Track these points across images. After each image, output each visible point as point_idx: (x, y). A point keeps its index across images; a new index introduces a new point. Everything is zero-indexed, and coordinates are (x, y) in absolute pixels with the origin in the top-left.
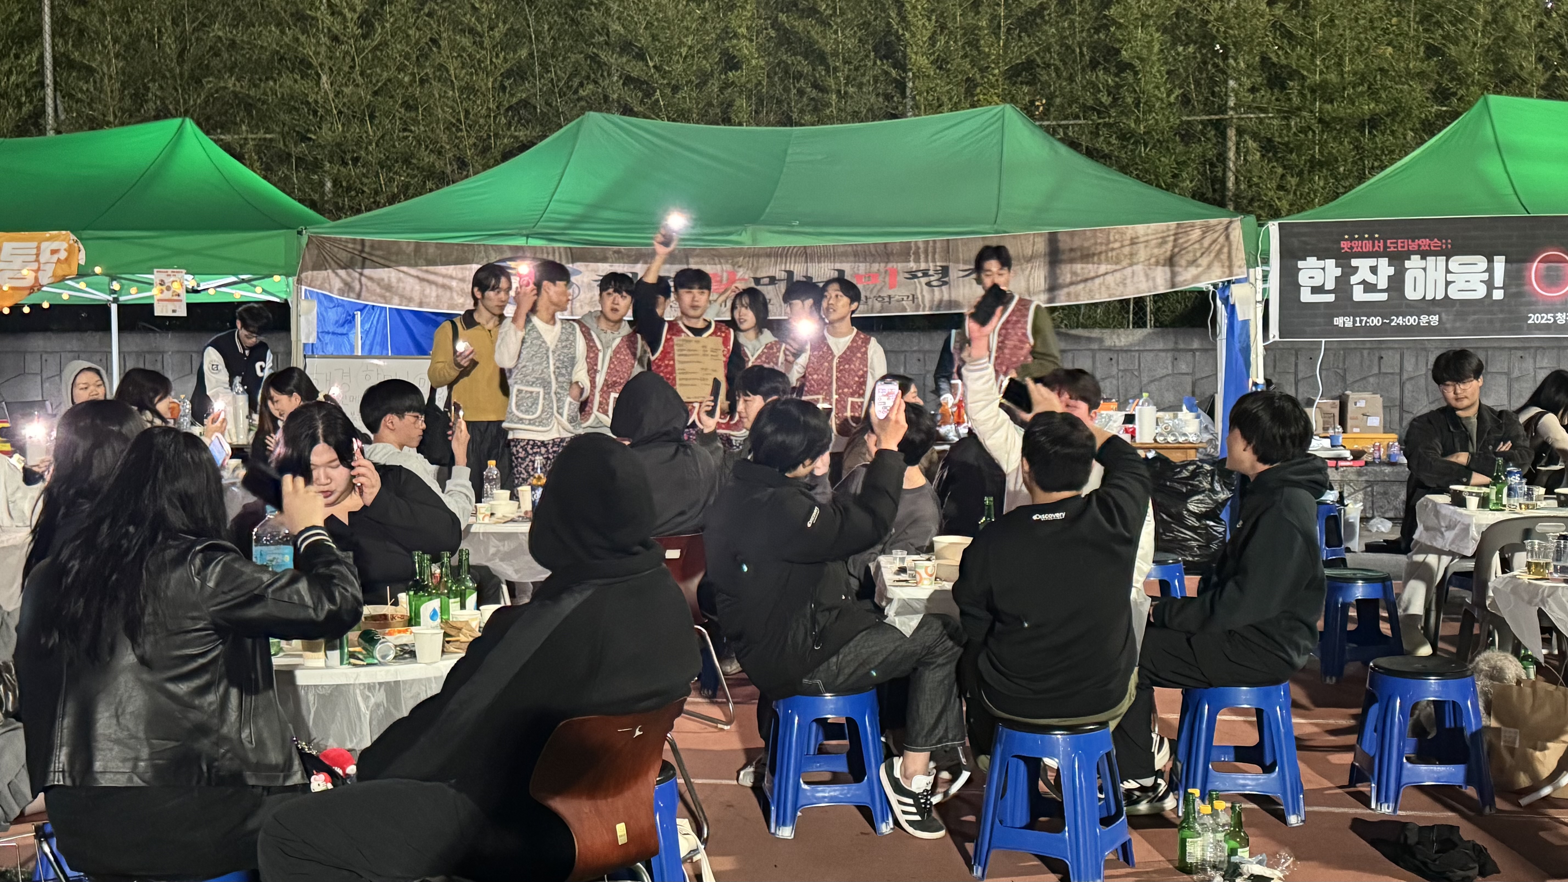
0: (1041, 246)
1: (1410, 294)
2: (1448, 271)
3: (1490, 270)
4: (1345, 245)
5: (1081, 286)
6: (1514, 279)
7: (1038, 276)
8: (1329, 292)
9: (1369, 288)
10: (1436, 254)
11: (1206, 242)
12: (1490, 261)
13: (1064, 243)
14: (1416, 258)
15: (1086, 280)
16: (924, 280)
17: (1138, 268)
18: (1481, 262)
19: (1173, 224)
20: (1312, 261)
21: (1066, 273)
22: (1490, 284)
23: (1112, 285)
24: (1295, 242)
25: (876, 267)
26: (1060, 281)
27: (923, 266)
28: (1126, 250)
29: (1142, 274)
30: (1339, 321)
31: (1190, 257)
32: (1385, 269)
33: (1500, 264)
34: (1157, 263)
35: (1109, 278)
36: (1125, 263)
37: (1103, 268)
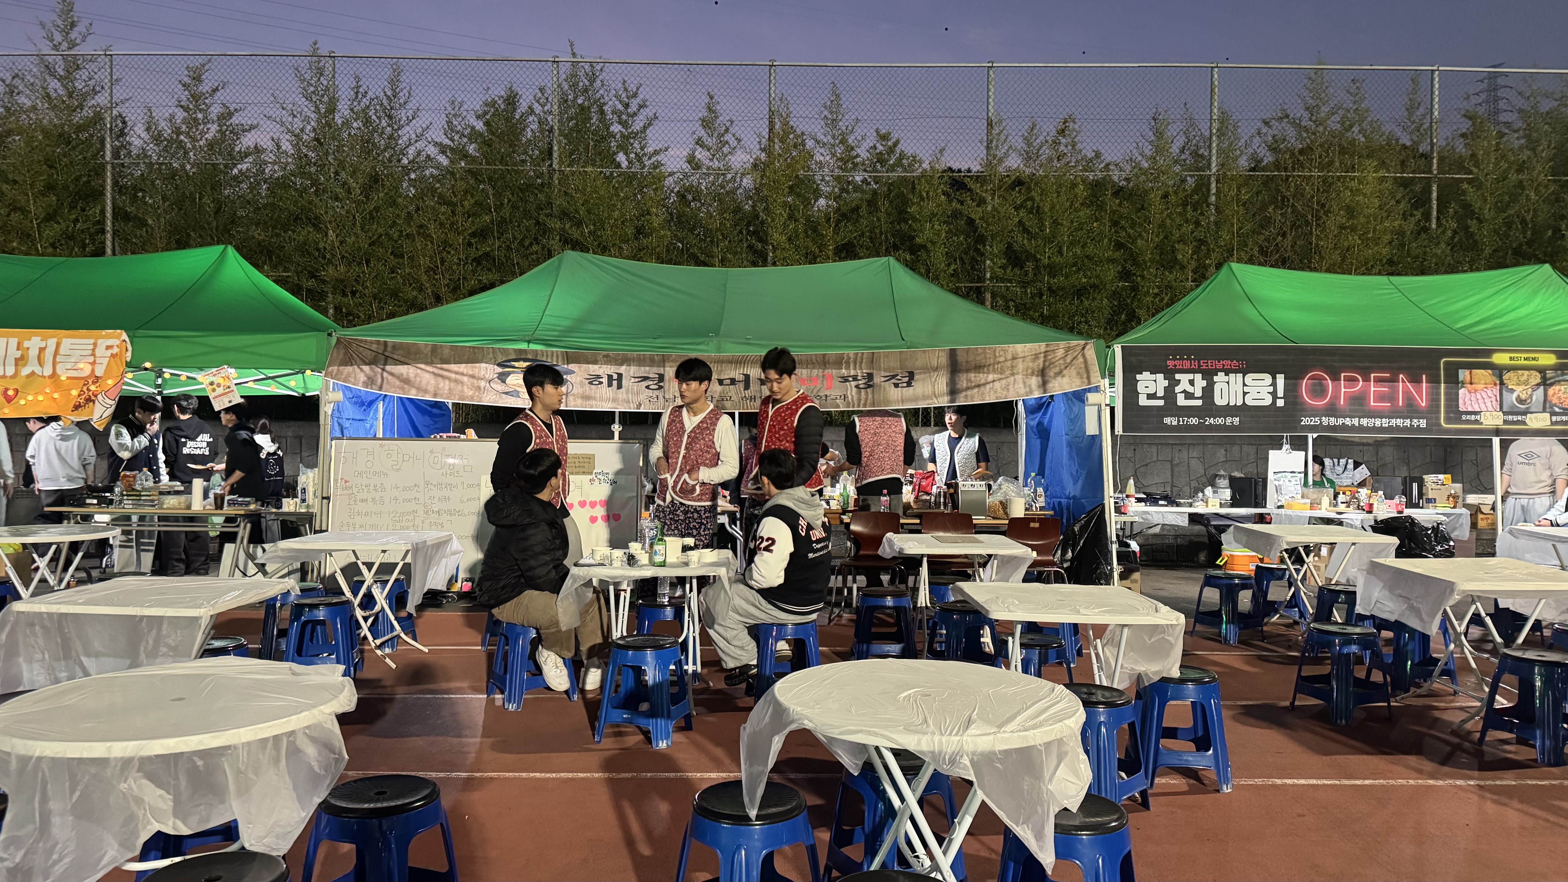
0: (944, 359)
1: (1219, 401)
2: (1244, 385)
3: (1274, 384)
4: (1170, 364)
5: (976, 390)
6: (1291, 391)
7: (941, 383)
8: (1160, 398)
9: (1189, 396)
10: (1236, 372)
11: (1069, 359)
12: (1274, 378)
13: (961, 358)
14: (1221, 375)
15: (979, 386)
16: (854, 384)
17: (1019, 377)
18: (1268, 378)
19: (1043, 344)
20: (1146, 375)
21: (963, 381)
22: (1274, 394)
23: (999, 390)
24: (1134, 360)
25: (815, 372)
26: (959, 386)
27: (852, 373)
28: (1009, 364)
29: (1021, 382)
30: (1167, 420)
31: (1057, 370)
32: (1200, 383)
33: (1281, 379)
34: (1033, 374)
35: (997, 385)
36: (1008, 373)
37: (991, 377)
